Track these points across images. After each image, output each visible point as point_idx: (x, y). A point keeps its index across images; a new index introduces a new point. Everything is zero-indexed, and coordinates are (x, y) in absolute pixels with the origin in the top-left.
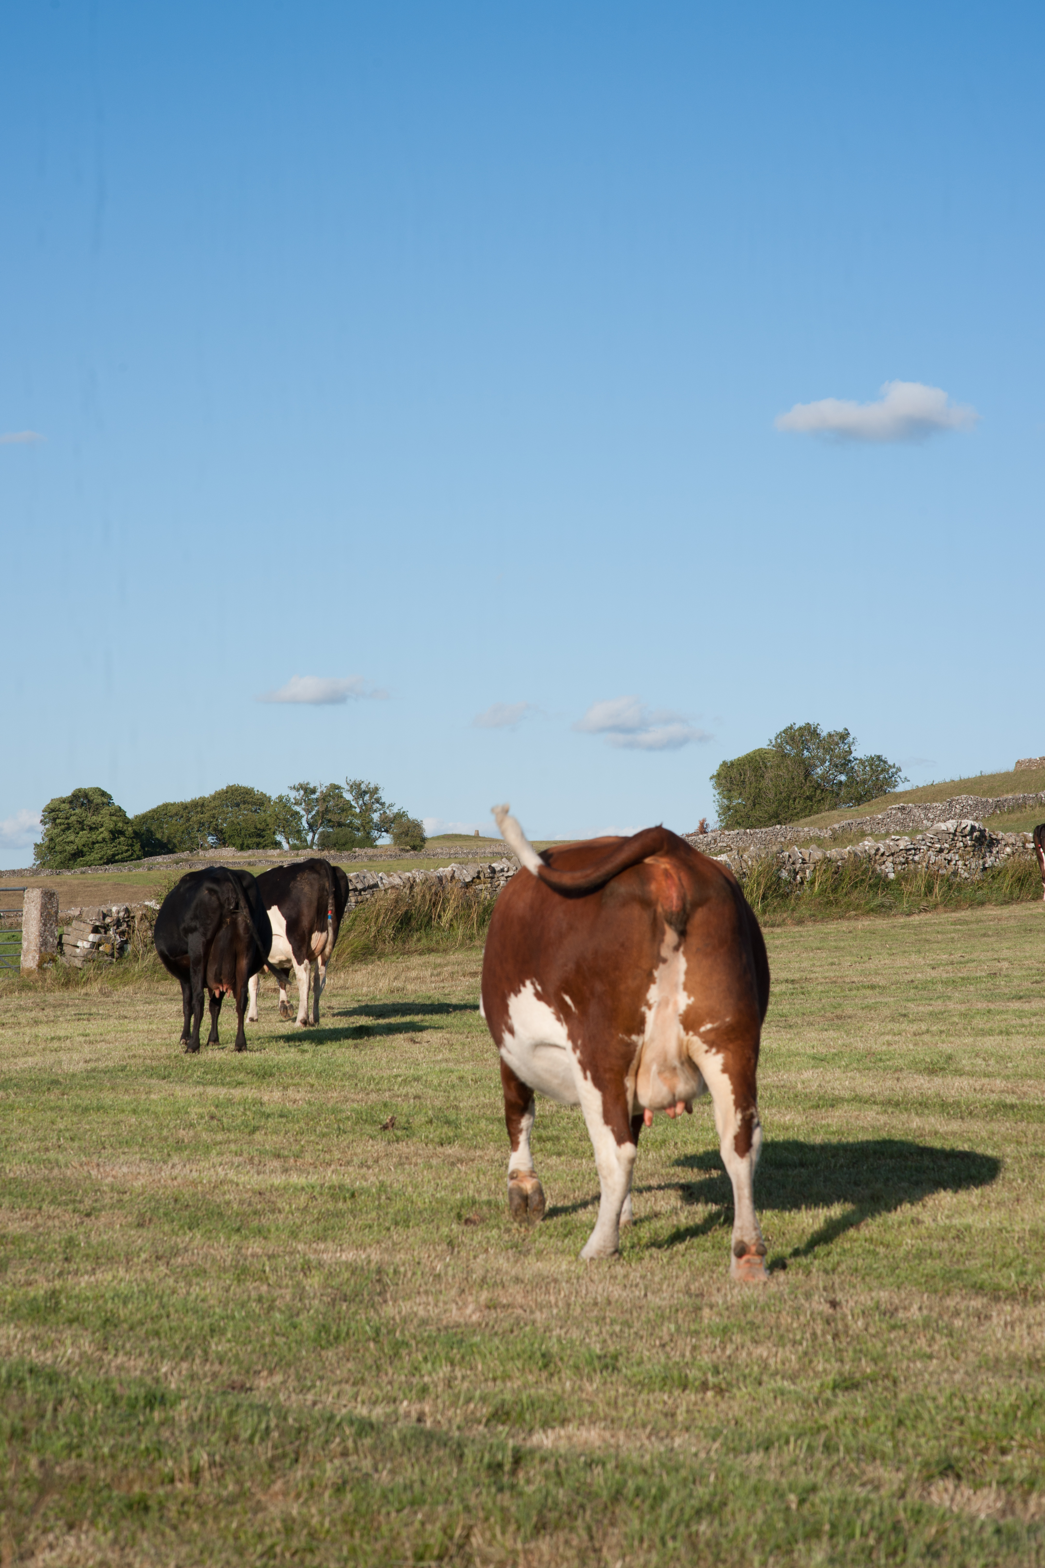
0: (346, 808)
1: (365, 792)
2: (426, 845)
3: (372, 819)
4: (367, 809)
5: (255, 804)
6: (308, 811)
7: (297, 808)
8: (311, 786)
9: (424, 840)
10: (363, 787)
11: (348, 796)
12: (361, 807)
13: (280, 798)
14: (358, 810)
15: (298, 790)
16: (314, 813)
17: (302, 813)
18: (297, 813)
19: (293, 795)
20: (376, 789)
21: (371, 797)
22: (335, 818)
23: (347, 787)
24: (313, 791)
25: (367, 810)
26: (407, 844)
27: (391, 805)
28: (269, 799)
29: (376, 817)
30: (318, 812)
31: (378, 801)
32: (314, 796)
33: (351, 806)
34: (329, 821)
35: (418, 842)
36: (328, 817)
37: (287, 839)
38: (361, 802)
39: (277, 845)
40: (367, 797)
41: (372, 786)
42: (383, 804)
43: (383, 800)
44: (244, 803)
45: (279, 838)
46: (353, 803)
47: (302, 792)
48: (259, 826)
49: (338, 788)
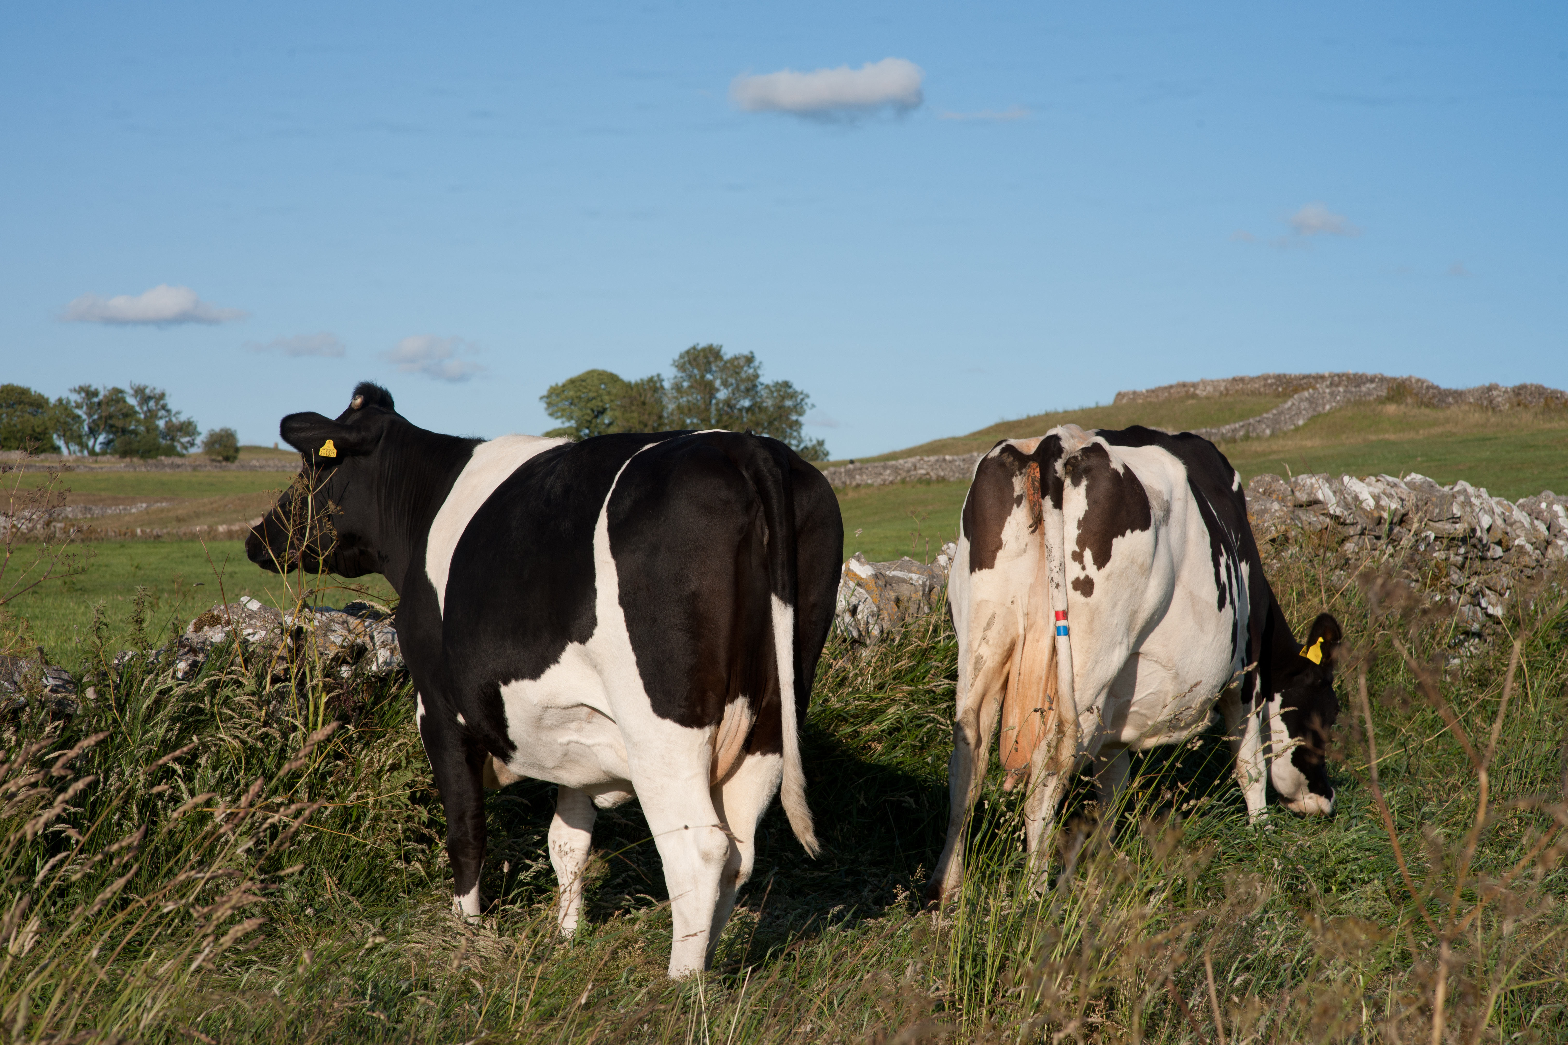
0: (129, 413)
1: (150, 398)
2: (241, 456)
3: (157, 427)
4: (152, 415)
5: (31, 404)
6: (90, 415)
7: (79, 412)
8: (93, 389)
9: (237, 450)
10: (147, 391)
11: (132, 401)
12: (145, 413)
13: (60, 400)
14: (142, 416)
15: (79, 393)
16: (96, 417)
17: (84, 417)
18: (79, 417)
19: (75, 398)
20: (162, 396)
21: (157, 403)
22: (119, 423)
23: (131, 392)
24: (95, 394)
25: (151, 417)
26: (219, 454)
27: (178, 413)
28: (47, 401)
29: (161, 424)
30: (100, 418)
31: (164, 407)
32: (96, 400)
33: (136, 412)
34: (112, 426)
35: (231, 453)
36: (110, 422)
37: (67, 444)
38: (145, 408)
39: (56, 449)
40: (152, 404)
41: (158, 391)
42: (168, 411)
43: (169, 406)
44: (20, 403)
45: (61, 443)
46: (137, 409)
47: (83, 395)
48: (37, 430)
49: (121, 391)
